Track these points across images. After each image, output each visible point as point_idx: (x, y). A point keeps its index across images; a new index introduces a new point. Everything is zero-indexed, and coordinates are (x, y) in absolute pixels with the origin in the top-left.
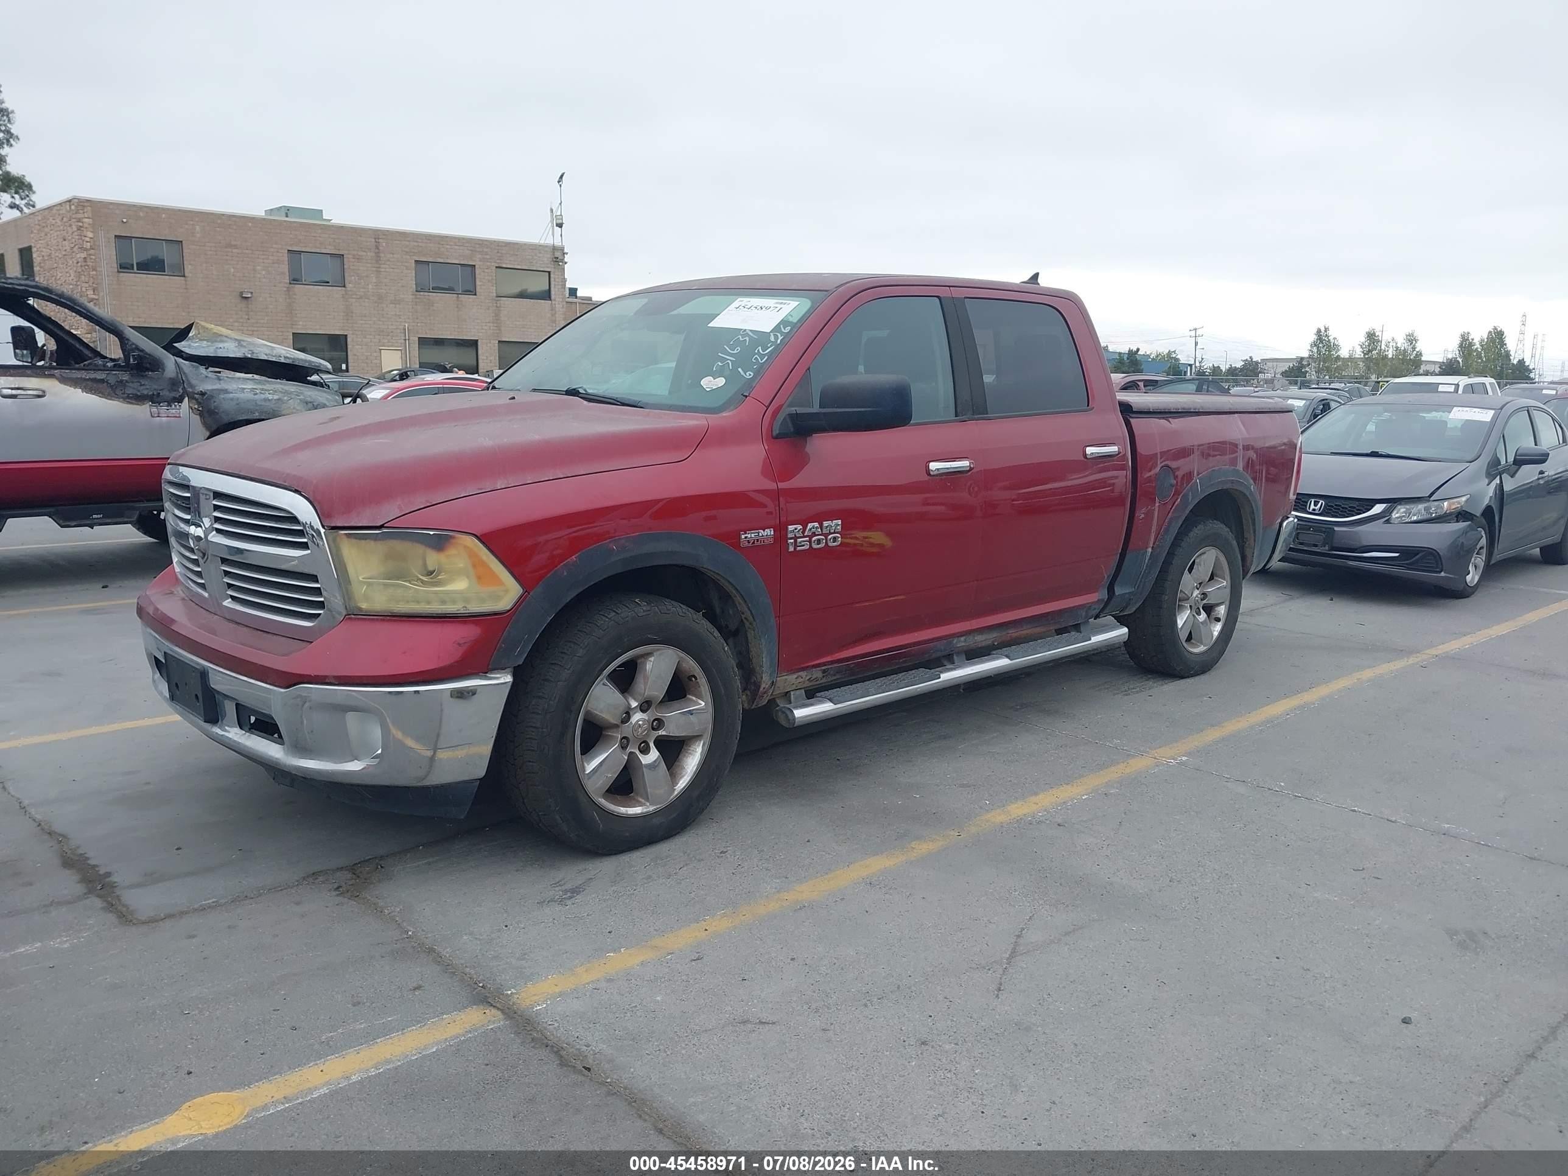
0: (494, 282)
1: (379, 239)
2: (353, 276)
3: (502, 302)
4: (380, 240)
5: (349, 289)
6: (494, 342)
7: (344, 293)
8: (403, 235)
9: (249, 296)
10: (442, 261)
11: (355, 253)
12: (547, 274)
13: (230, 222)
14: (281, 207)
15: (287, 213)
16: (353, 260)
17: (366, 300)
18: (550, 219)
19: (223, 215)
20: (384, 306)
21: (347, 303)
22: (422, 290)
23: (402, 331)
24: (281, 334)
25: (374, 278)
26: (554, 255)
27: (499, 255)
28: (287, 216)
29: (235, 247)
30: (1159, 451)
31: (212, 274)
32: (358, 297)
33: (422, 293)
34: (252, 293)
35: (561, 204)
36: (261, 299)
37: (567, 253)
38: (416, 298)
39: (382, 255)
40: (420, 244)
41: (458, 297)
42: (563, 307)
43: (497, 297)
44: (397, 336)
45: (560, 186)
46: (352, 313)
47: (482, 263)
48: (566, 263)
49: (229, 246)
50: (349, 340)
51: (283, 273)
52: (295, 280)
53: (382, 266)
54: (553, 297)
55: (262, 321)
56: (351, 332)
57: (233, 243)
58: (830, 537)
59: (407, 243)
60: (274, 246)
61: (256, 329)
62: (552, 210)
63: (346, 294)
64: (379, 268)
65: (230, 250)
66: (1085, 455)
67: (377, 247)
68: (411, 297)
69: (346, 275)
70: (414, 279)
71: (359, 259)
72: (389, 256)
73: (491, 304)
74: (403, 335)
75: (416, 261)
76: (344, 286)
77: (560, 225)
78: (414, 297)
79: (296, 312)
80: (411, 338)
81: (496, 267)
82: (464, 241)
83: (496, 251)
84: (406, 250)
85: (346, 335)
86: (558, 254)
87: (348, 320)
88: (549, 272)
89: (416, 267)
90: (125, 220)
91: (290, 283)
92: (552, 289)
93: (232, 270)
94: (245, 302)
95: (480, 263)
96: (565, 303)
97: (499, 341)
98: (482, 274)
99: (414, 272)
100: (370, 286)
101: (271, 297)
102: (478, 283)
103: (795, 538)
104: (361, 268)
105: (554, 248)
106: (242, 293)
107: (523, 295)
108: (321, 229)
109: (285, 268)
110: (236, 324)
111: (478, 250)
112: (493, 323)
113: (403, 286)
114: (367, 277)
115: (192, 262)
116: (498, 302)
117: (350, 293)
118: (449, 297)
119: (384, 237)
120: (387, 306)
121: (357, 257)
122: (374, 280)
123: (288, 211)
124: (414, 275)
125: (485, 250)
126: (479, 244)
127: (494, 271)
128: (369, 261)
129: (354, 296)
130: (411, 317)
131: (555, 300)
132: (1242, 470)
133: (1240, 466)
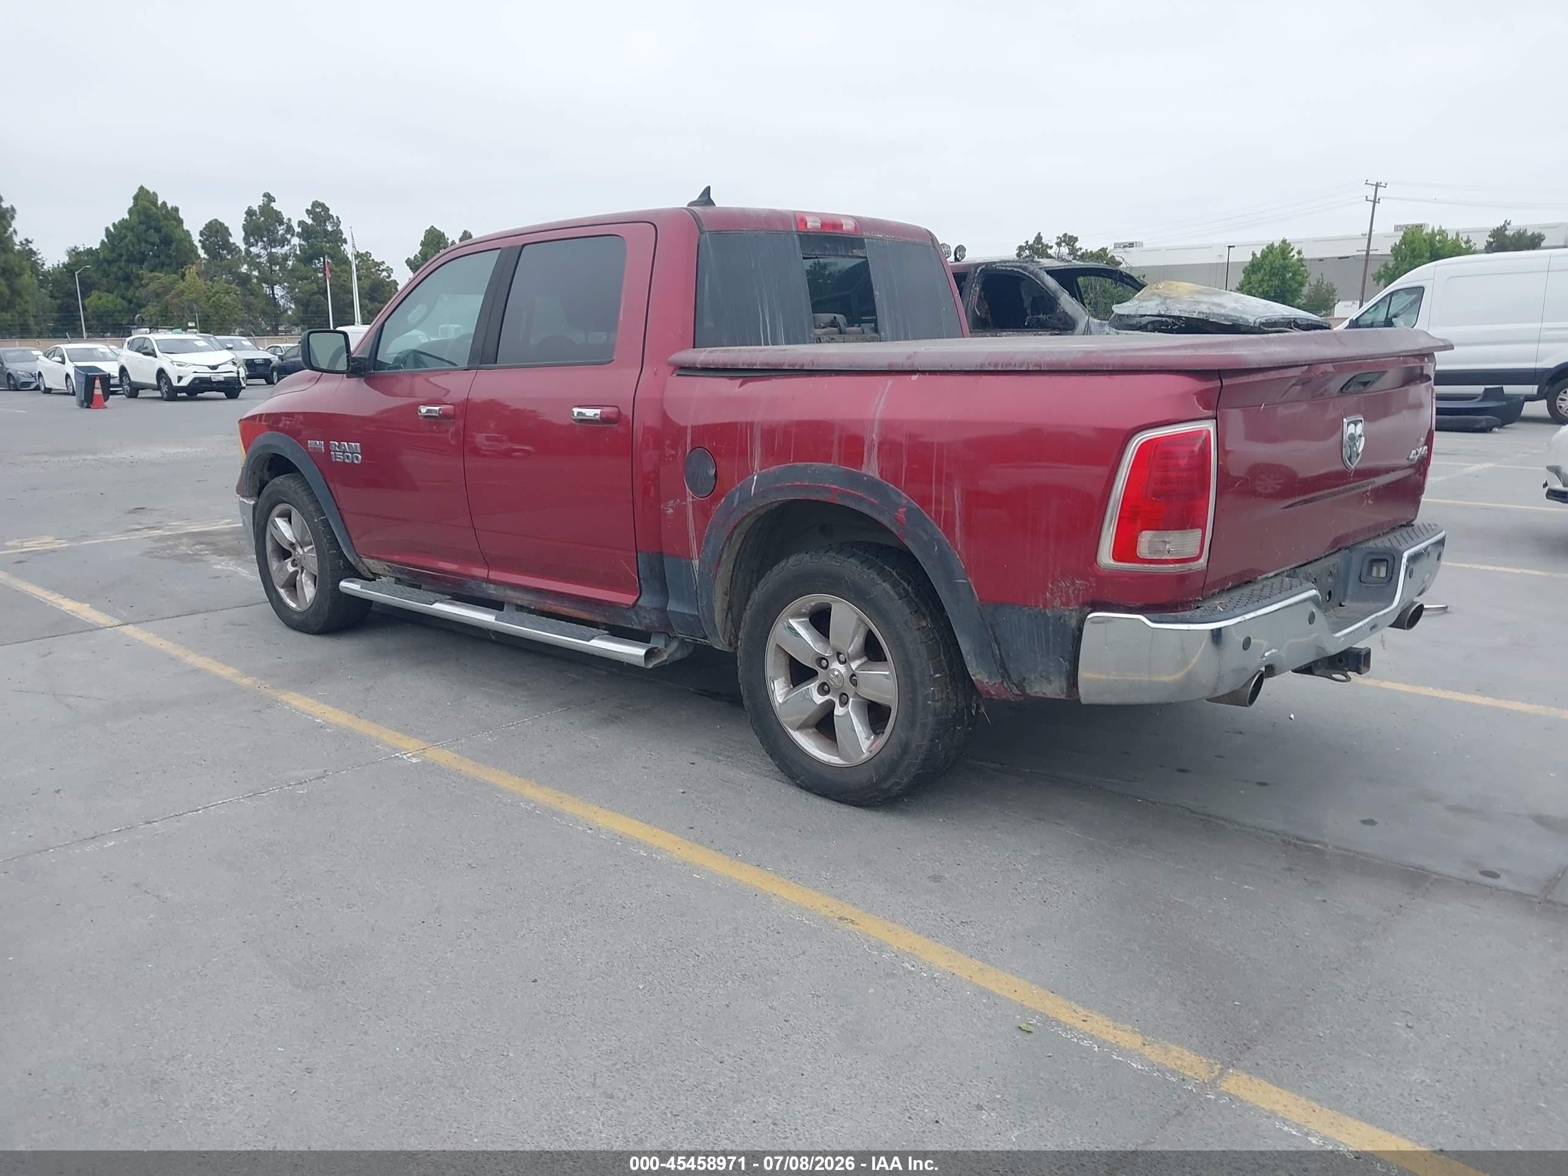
30: (689, 425)
58: (354, 455)
66: (572, 416)
103: (335, 451)
132: (877, 476)
133: (871, 468)
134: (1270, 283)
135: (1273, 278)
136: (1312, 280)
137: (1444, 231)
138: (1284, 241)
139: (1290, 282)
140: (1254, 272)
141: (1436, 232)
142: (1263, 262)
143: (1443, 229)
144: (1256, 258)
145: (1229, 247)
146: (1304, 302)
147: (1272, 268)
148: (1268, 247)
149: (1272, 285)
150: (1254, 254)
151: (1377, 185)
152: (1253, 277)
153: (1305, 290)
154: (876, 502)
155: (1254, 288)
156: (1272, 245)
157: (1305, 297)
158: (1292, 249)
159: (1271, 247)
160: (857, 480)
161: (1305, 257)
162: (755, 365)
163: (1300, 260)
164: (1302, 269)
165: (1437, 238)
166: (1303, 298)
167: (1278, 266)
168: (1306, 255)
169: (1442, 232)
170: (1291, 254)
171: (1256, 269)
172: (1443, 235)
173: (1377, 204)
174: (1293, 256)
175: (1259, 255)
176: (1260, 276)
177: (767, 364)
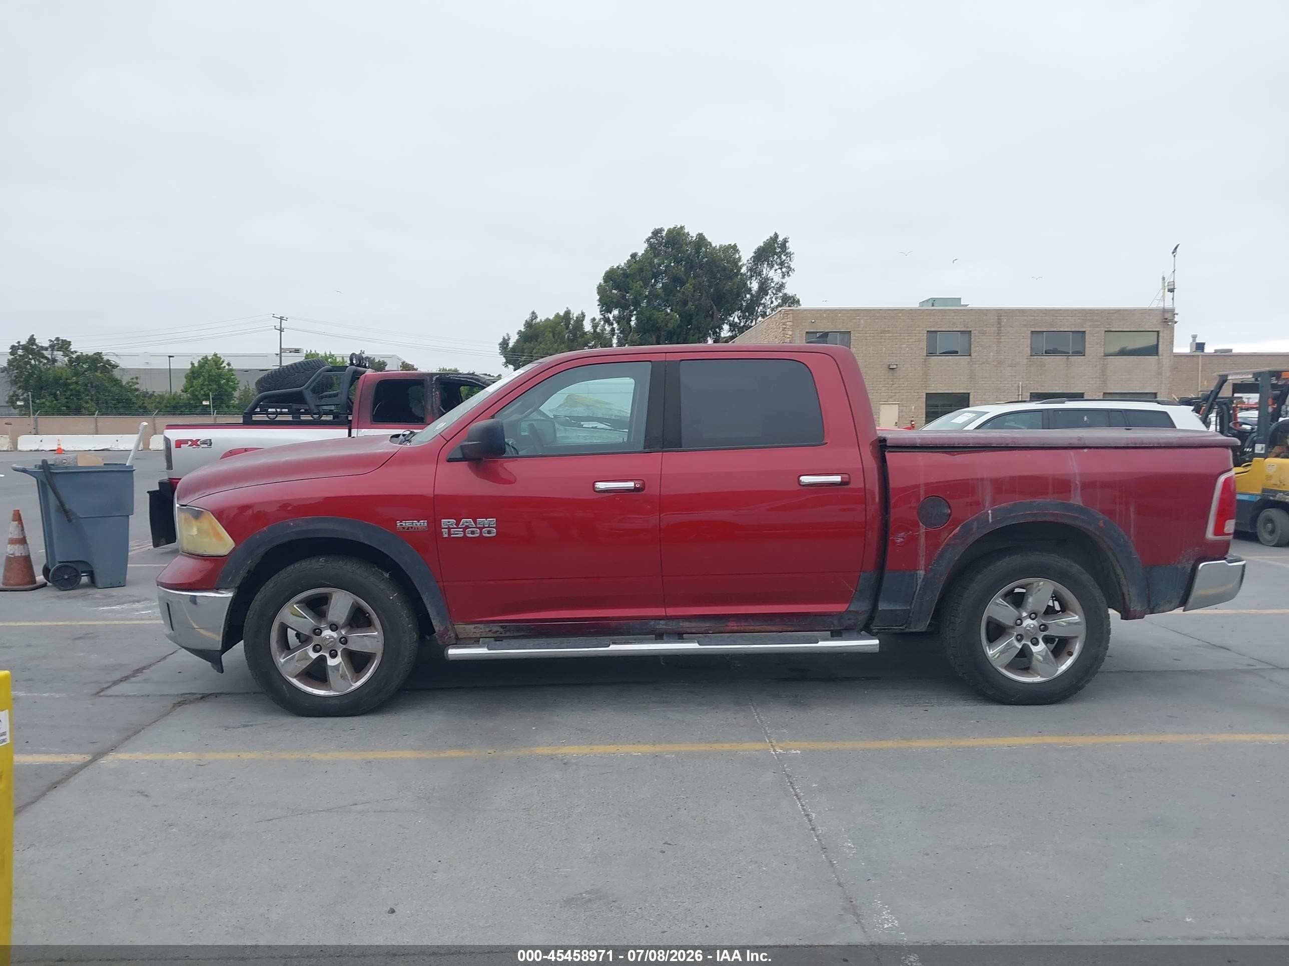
0: (1103, 343)
1: (1001, 316)
2: (978, 347)
3: (1109, 360)
4: (1002, 318)
5: (973, 357)
6: (1100, 394)
7: (969, 360)
8: (1023, 312)
9: (895, 367)
10: (1055, 330)
11: (980, 329)
12: (1156, 333)
13: (885, 315)
14: (929, 299)
15: (933, 303)
16: (979, 334)
17: (988, 365)
18: (1161, 287)
19: (881, 310)
20: (1002, 368)
21: (972, 368)
22: (1036, 354)
23: (1017, 388)
24: (917, 394)
25: (995, 348)
26: (1163, 316)
27: (1108, 320)
28: (933, 306)
29: (888, 332)
30: (922, 482)
31: (869, 353)
32: (980, 363)
33: (1035, 357)
34: (897, 365)
35: (1174, 272)
36: (904, 369)
37: (1177, 314)
38: (1030, 361)
39: (1003, 329)
40: (1037, 318)
41: (1068, 359)
42: (1170, 361)
43: (1104, 356)
44: (1012, 392)
45: (1175, 256)
46: (975, 375)
47: (1091, 329)
48: (1176, 322)
49: (883, 332)
50: (971, 397)
51: (922, 349)
52: (931, 353)
53: (1003, 337)
54: (1160, 352)
55: (903, 385)
56: (973, 391)
57: (887, 329)
58: (484, 530)
59: (1025, 318)
60: (917, 329)
61: (898, 391)
62: (1164, 279)
63: (971, 361)
64: (1000, 339)
65: (883, 335)
66: (799, 481)
67: (999, 323)
68: (1026, 360)
69: (972, 346)
70: (1029, 346)
71: (983, 333)
72: (1009, 329)
73: (1098, 363)
74: (1017, 391)
75: (1032, 332)
76: (970, 355)
77: (1172, 290)
78: (1028, 360)
79: (930, 377)
80: (1024, 393)
81: (1106, 331)
82: (1076, 312)
83: (1106, 318)
84: (1024, 323)
85: (969, 393)
86: (1168, 316)
87: (971, 381)
88: (1158, 332)
89: (1031, 336)
90: (813, 321)
91: (927, 356)
92: (1160, 346)
93: (884, 349)
94: (891, 372)
95: (1089, 329)
96: (1172, 357)
97: (1104, 393)
98: (1092, 338)
99: (1029, 341)
100: (992, 354)
101: (911, 367)
102: (1087, 345)
103: (449, 529)
104: (985, 340)
105: (1164, 311)
106: (889, 365)
107: (1123, 353)
108: (955, 312)
109: (924, 344)
110: (884, 389)
111: (1088, 318)
112: (1099, 378)
113: (1019, 353)
114: (989, 346)
115: (856, 346)
116: (1106, 361)
117: (974, 360)
118: (1059, 359)
119: (1005, 314)
120: (1004, 369)
121: (982, 332)
122: (995, 349)
123: (934, 301)
124: (1029, 343)
125: (1096, 318)
126: (1090, 313)
127: (1103, 335)
128: (992, 334)
129: (977, 363)
130: (1025, 377)
131: (1162, 355)
132: (1081, 504)
133: (1077, 500)
134: (210, 387)
135: (211, 384)
136: (242, 386)
137: (333, 356)
138: (215, 355)
139: (225, 387)
140: (194, 378)
141: (328, 356)
142: (201, 371)
143: (333, 354)
144: (194, 366)
145: (170, 357)
146: (237, 402)
147: (210, 375)
148: (203, 359)
149: (211, 389)
150: (192, 364)
151: (281, 318)
152: (195, 382)
153: (236, 394)
154: (1086, 518)
155: (197, 391)
156: (206, 358)
157: (237, 399)
158: (223, 362)
159: (205, 359)
160: (1070, 507)
161: (234, 368)
162: (969, 444)
163: (231, 370)
164: (233, 377)
165: (329, 360)
166: (235, 399)
167: (214, 374)
168: (234, 366)
169: (331, 356)
170: (223, 365)
171: (196, 375)
172: (333, 359)
173: (282, 332)
174: (225, 367)
175: (196, 365)
176: (200, 380)
177: (980, 444)
